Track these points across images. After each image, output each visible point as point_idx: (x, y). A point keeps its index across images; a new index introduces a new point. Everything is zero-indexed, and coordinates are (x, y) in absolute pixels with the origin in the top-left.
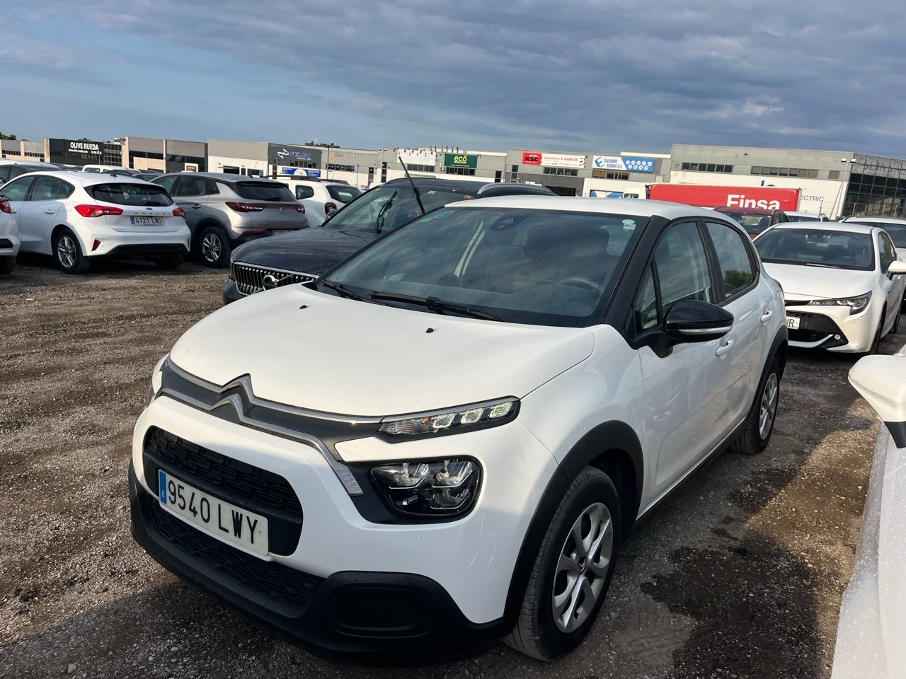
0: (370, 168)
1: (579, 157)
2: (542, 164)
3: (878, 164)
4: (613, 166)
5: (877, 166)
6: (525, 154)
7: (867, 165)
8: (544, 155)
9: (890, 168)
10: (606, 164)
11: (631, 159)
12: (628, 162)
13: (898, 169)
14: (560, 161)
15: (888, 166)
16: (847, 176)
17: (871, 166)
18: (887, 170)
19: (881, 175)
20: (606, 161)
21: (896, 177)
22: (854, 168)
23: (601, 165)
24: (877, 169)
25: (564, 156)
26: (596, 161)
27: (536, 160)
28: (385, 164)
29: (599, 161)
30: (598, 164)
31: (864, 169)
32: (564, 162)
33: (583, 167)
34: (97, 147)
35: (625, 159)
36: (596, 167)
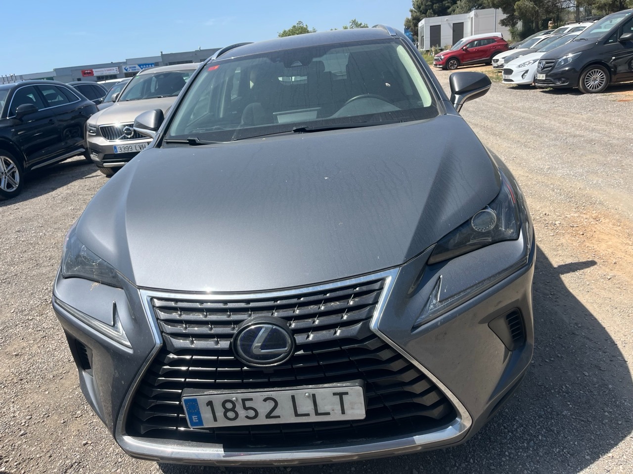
1: (114, 68)
2: (95, 75)
4: (135, 70)
6: (82, 71)
8: (94, 70)
10: (131, 69)
11: (143, 65)
12: (142, 67)
14: (104, 72)
20: (130, 68)
23: (128, 70)
25: (106, 69)
26: (125, 69)
27: (90, 73)
29: (126, 68)
30: (126, 70)
32: (106, 72)
33: (118, 73)
35: (140, 66)
36: (126, 72)
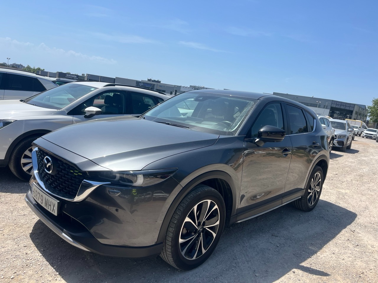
0: (171, 92)
3: (341, 104)
5: (341, 105)
7: (337, 104)
9: (346, 106)
13: (349, 107)
15: (345, 105)
16: (330, 108)
17: (339, 105)
18: (344, 106)
19: (342, 108)
21: (348, 109)
22: (332, 105)
24: (341, 106)
28: (176, 91)
31: (336, 106)
34: (76, 77)
